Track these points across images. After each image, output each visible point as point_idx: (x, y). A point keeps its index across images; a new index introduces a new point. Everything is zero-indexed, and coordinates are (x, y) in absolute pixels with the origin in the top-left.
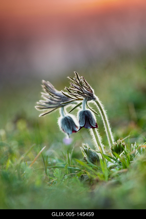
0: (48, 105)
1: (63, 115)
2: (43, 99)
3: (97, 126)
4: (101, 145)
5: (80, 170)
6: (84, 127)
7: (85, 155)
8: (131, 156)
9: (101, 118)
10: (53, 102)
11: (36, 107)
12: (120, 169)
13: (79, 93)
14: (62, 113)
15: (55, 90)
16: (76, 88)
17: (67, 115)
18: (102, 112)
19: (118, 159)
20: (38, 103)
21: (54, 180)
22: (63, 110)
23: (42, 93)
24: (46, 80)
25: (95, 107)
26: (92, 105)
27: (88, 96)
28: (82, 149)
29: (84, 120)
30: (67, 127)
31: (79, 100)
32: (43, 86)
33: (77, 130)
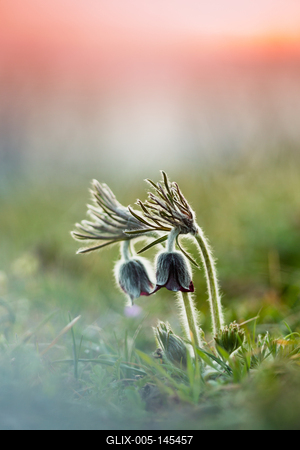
0: (98, 233)
1: (127, 258)
2: (89, 219)
3: (192, 287)
4: (197, 328)
5: (144, 374)
6: (164, 286)
7: (160, 346)
8: (253, 357)
9: (203, 271)
10: (110, 227)
11: (72, 233)
12: (226, 382)
13: (163, 214)
14: (125, 252)
15: (117, 203)
16: (159, 204)
17: (134, 257)
18: (207, 261)
19: (227, 363)
20: (77, 225)
22: (127, 246)
23: (89, 206)
24: (100, 181)
25: (193, 250)
26: (187, 243)
27: (181, 223)
28: (155, 331)
29: (167, 272)
30: (131, 283)
31: (163, 229)
32: (93, 192)
33: (151, 290)
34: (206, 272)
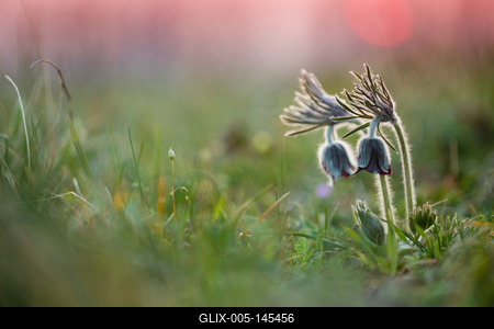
0: (304, 118)
1: (330, 141)
2: (297, 105)
3: (389, 170)
4: (392, 207)
5: (345, 249)
6: (365, 168)
7: (358, 222)
8: (444, 237)
9: (399, 157)
10: (316, 113)
11: (281, 117)
12: (422, 258)
13: (367, 104)
14: (329, 136)
15: (323, 91)
16: (364, 94)
17: (337, 141)
18: (403, 148)
19: (419, 240)
20: (286, 110)
21: (295, 257)
22: (331, 131)
23: (297, 93)
24: (308, 71)
25: (391, 136)
26: (387, 130)
27: (383, 112)
28: (355, 209)
29: (369, 156)
30: (334, 165)
31: (365, 116)
32: (301, 81)
33: (352, 172)
34: (402, 157)
